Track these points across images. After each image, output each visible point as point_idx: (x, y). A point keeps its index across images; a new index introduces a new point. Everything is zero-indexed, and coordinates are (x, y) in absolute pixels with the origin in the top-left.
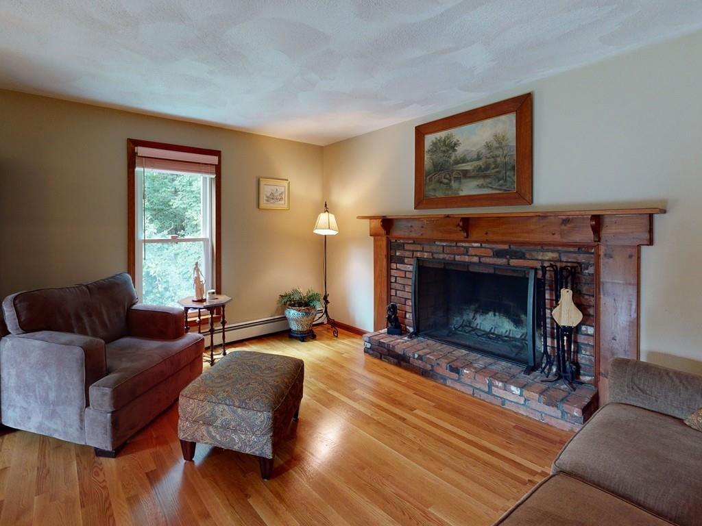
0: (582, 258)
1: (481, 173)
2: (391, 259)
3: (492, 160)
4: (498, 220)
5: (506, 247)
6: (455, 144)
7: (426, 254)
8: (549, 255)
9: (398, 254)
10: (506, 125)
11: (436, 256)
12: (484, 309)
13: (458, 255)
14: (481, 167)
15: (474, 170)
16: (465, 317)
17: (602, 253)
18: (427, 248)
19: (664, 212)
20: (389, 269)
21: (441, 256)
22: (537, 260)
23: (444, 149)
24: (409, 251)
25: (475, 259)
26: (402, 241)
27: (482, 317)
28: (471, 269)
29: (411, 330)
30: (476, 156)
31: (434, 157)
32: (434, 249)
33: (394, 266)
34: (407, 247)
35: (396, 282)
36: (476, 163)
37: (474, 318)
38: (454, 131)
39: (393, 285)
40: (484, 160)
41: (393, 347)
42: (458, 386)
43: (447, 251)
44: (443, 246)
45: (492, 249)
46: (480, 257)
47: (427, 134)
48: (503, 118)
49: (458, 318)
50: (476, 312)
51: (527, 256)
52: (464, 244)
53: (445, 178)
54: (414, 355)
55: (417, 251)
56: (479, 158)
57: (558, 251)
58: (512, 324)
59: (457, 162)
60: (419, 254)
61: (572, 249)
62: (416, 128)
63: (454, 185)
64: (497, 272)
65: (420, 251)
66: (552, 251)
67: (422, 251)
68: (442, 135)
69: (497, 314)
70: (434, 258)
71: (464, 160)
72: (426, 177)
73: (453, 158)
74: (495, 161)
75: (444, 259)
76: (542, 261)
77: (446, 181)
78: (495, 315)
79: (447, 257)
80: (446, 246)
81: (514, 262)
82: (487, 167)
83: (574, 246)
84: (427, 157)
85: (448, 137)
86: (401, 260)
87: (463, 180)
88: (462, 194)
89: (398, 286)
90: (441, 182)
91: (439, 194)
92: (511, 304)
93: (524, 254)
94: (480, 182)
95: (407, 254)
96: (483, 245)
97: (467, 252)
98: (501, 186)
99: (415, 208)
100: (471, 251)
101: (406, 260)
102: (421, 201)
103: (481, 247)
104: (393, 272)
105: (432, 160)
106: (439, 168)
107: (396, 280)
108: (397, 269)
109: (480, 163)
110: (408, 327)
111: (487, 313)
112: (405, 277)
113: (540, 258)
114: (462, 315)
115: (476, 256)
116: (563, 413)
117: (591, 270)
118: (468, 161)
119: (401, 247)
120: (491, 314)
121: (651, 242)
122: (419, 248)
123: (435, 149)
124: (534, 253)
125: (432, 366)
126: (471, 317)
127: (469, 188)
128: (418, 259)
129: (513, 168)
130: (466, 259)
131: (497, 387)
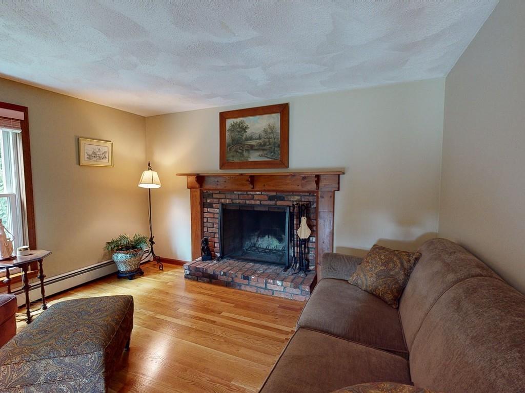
0: (311, 199)
1: (261, 147)
2: (203, 205)
3: (267, 140)
4: (271, 177)
5: (274, 194)
6: (246, 128)
7: (227, 200)
8: (297, 198)
9: (208, 201)
10: (274, 120)
11: (234, 201)
12: (262, 235)
13: (248, 200)
14: (261, 144)
15: (257, 145)
16: (252, 241)
17: (319, 195)
18: (228, 196)
19: (344, 173)
20: (202, 212)
21: (237, 201)
22: (290, 201)
23: (239, 130)
24: (217, 198)
25: (258, 202)
26: (211, 192)
27: (262, 240)
28: (256, 209)
29: (218, 255)
30: (258, 137)
31: (232, 134)
32: (233, 197)
33: (206, 210)
34: (215, 196)
35: (207, 222)
36: (258, 141)
37: (257, 241)
38: (244, 119)
39: (205, 224)
40: (263, 139)
41: (206, 269)
42: (248, 289)
43: (241, 197)
44: (239, 194)
45: (267, 195)
46: (261, 201)
47: (228, 118)
48: (273, 115)
49: (248, 242)
50: (258, 236)
51: (286, 199)
52: (251, 193)
53: (239, 149)
54: (220, 273)
55: (222, 199)
56: (260, 138)
57: (300, 195)
58: (278, 241)
59: (247, 139)
60: (223, 201)
61: (306, 194)
62: (220, 113)
63: (245, 154)
64: (270, 210)
65: (224, 199)
66: (298, 195)
67: (225, 198)
68: (238, 120)
69: (270, 236)
70: (233, 203)
71: (251, 139)
72: (227, 147)
73: (244, 136)
74: (269, 141)
75: (239, 203)
76: (293, 201)
77: (240, 151)
78: (269, 237)
79: (241, 201)
80: (241, 194)
81: (279, 203)
82: (265, 145)
83: (308, 192)
84: (227, 134)
85: (241, 122)
86: (211, 206)
87: (251, 152)
88: (250, 160)
89: (209, 225)
90: (237, 152)
91: (236, 160)
92: (277, 229)
93: (284, 198)
94: (261, 153)
95: (215, 201)
96: (263, 193)
97: (253, 197)
98: (272, 156)
99: (220, 169)
100: (256, 197)
101: (214, 205)
102: (224, 164)
103: (261, 194)
104: (205, 215)
105: (232, 136)
106: (236, 142)
107: (207, 221)
108: (208, 212)
109: (261, 141)
110: (216, 253)
111: (264, 237)
112: (214, 218)
113: (292, 199)
114: (250, 240)
115: (258, 200)
116: (302, 291)
117: (314, 205)
118: (254, 139)
119: (211, 196)
120: (267, 236)
121: (339, 190)
122: (223, 196)
123: (233, 129)
124: (289, 197)
125: (233, 278)
126: (256, 240)
127: (254, 157)
128: (222, 204)
129: (279, 146)
130: (253, 202)
131: (270, 283)
